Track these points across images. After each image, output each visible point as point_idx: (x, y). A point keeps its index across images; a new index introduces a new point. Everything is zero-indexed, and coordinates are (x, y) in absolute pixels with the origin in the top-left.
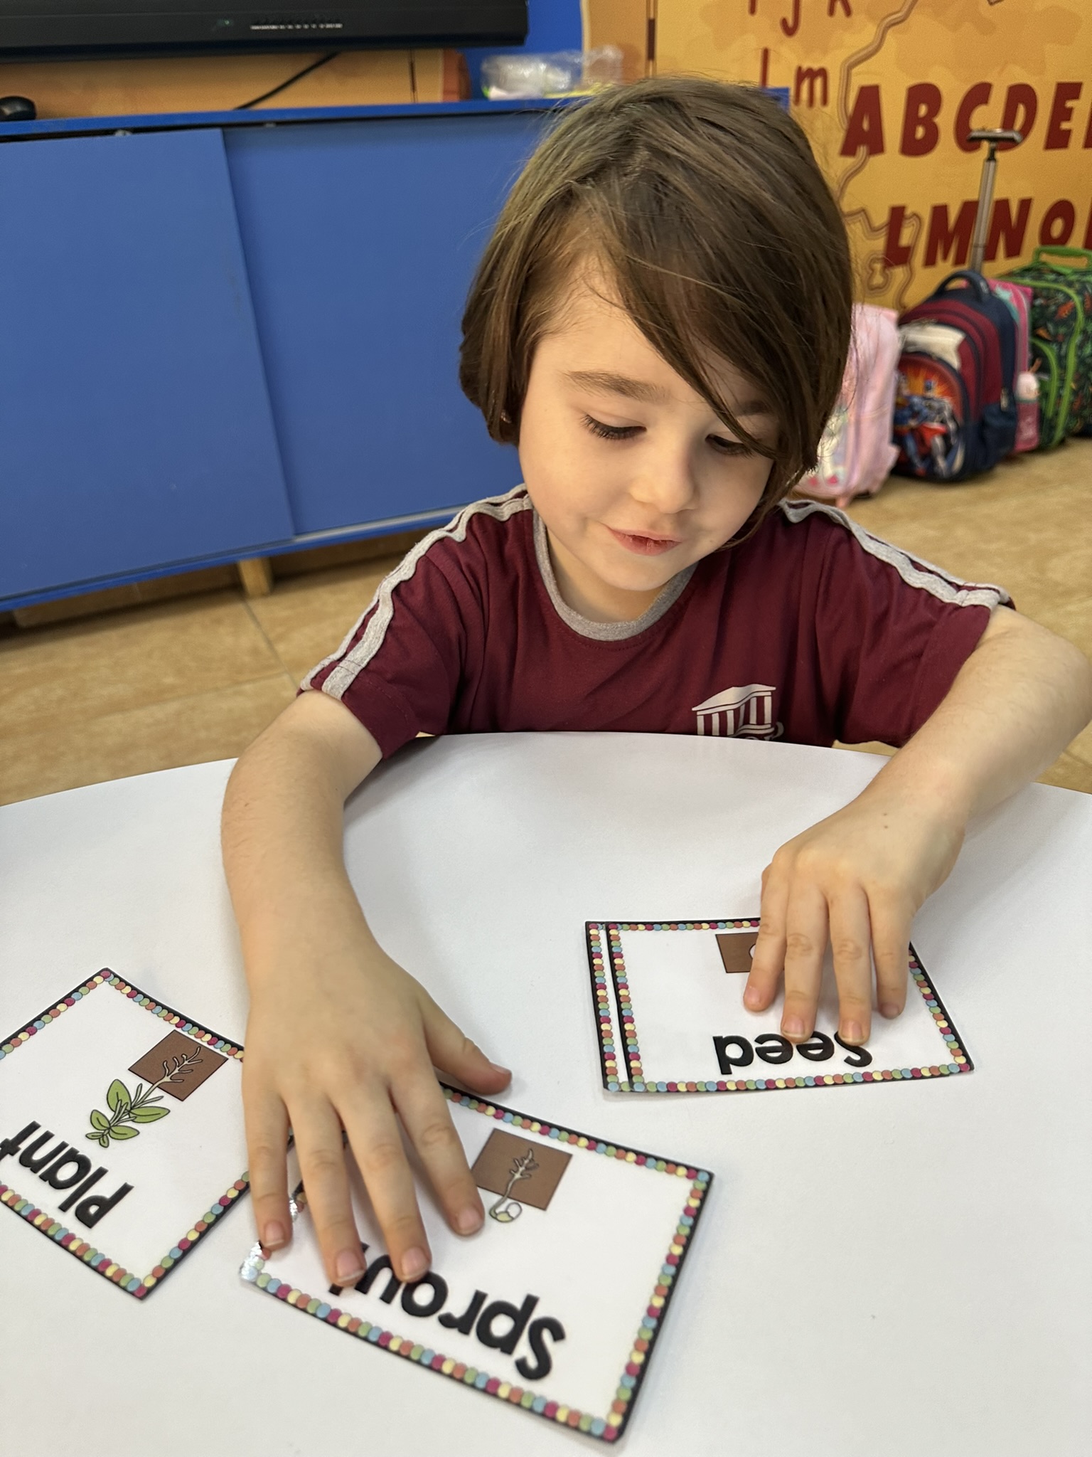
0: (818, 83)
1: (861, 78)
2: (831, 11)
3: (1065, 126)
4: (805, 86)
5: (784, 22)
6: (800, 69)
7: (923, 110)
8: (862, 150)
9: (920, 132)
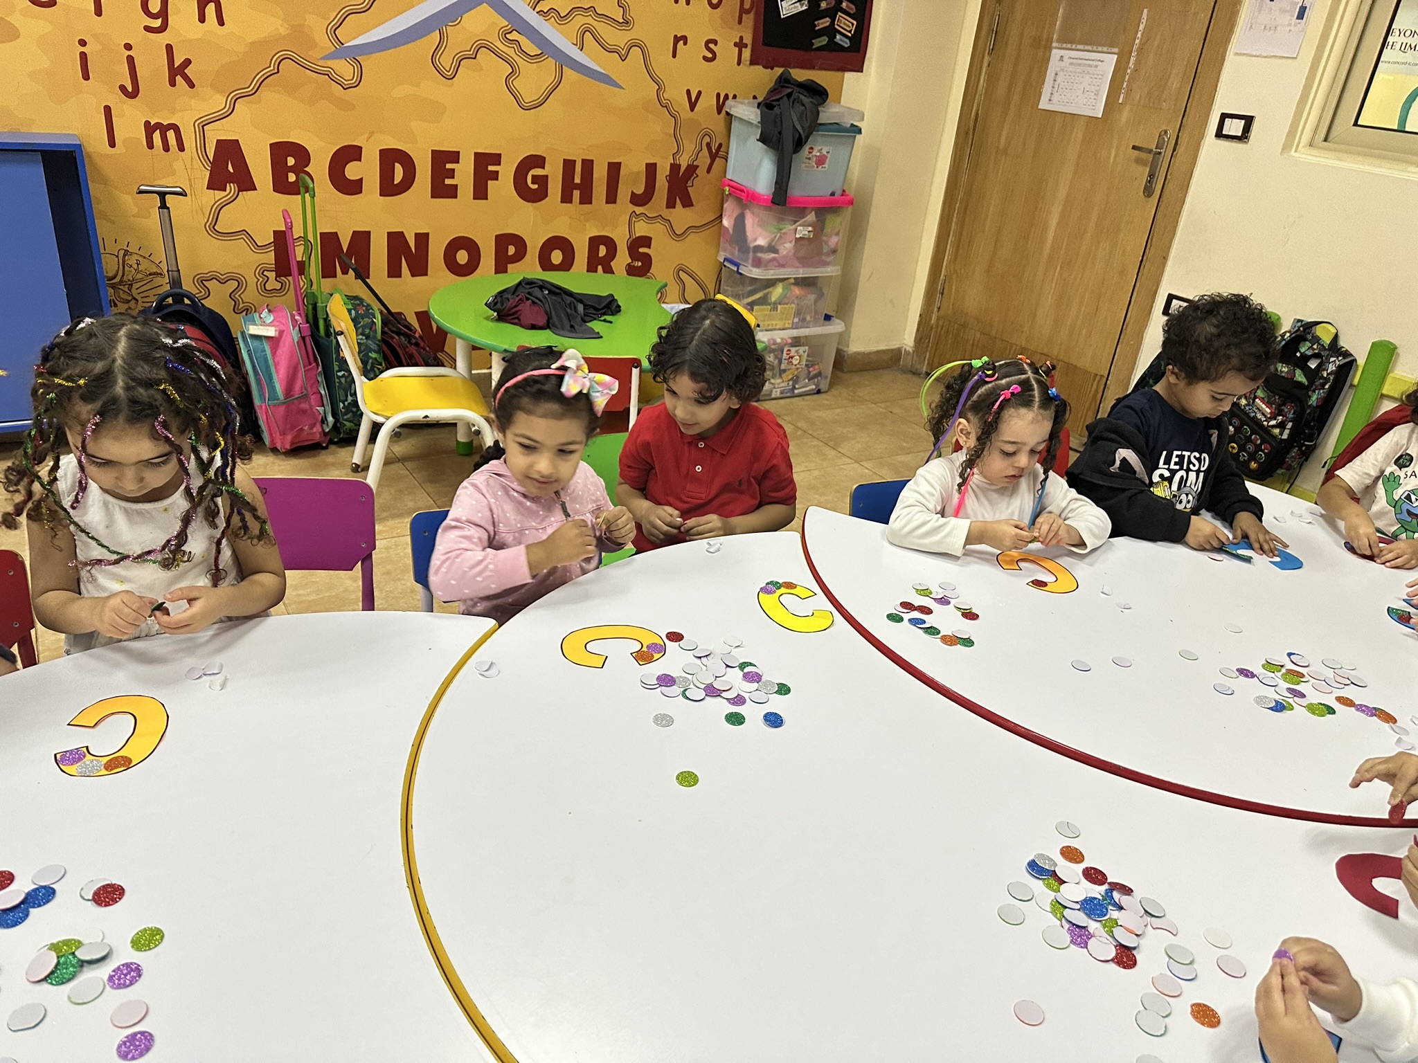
0: (171, 135)
1: (216, 133)
2: (173, 83)
3: (448, 181)
4: (157, 136)
5: (123, 88)
6: (147, 123)
7: (291, 161)
8: (231, 188)
9: (292, 177)
